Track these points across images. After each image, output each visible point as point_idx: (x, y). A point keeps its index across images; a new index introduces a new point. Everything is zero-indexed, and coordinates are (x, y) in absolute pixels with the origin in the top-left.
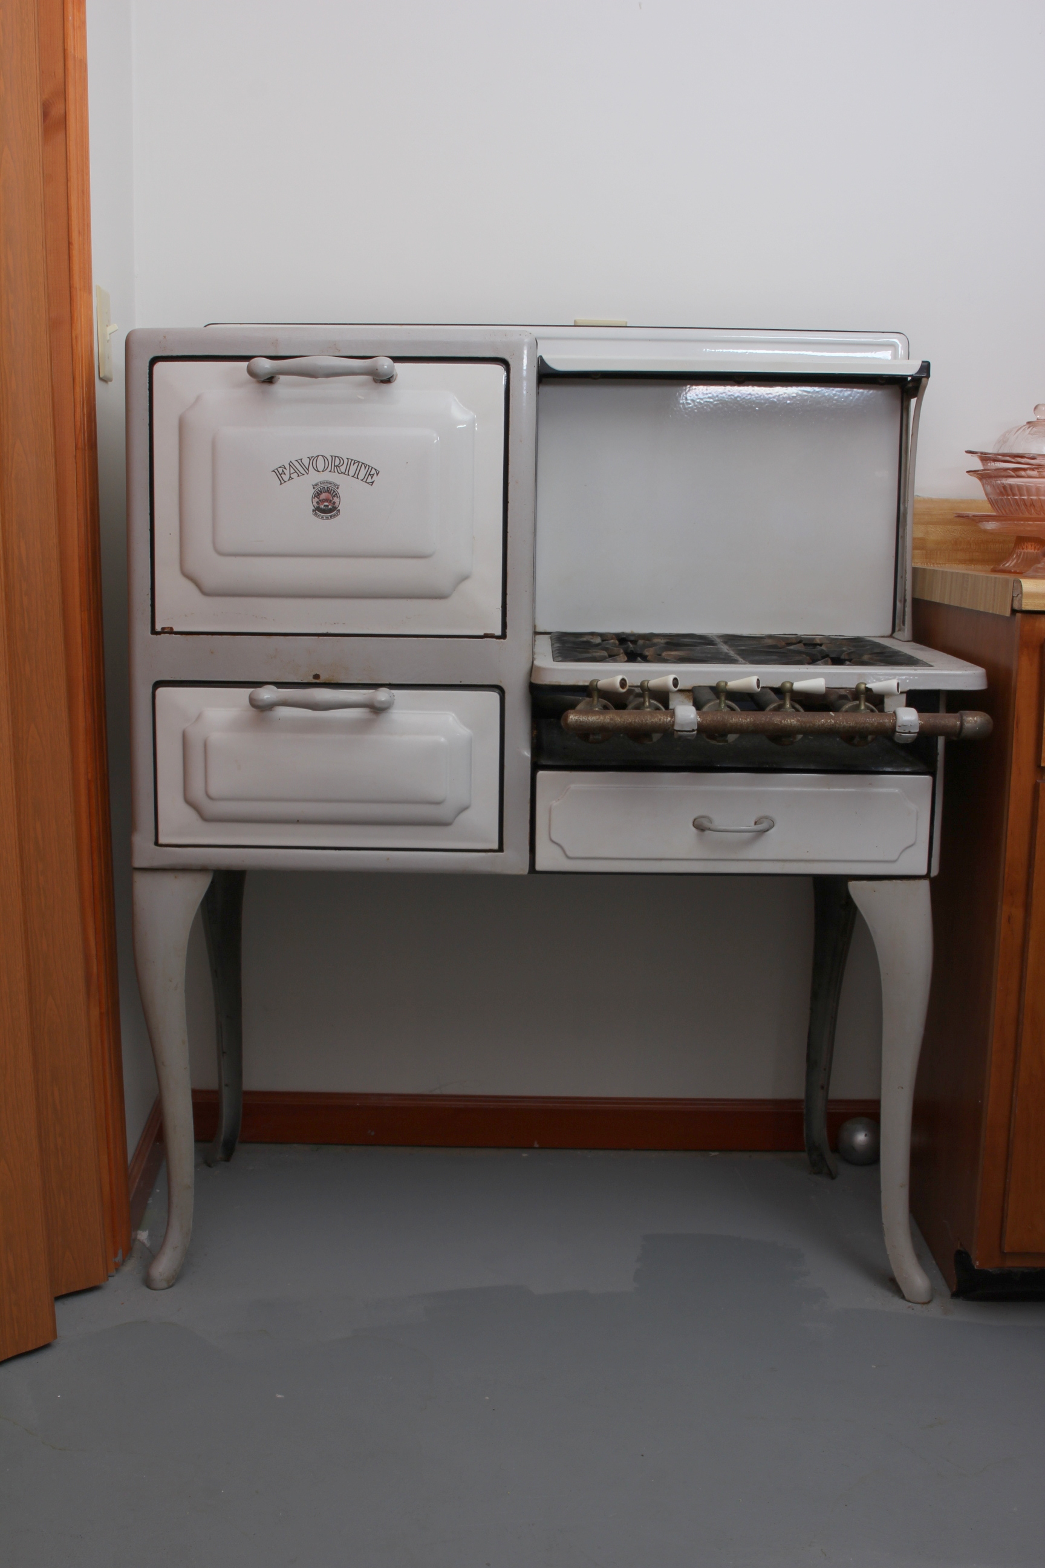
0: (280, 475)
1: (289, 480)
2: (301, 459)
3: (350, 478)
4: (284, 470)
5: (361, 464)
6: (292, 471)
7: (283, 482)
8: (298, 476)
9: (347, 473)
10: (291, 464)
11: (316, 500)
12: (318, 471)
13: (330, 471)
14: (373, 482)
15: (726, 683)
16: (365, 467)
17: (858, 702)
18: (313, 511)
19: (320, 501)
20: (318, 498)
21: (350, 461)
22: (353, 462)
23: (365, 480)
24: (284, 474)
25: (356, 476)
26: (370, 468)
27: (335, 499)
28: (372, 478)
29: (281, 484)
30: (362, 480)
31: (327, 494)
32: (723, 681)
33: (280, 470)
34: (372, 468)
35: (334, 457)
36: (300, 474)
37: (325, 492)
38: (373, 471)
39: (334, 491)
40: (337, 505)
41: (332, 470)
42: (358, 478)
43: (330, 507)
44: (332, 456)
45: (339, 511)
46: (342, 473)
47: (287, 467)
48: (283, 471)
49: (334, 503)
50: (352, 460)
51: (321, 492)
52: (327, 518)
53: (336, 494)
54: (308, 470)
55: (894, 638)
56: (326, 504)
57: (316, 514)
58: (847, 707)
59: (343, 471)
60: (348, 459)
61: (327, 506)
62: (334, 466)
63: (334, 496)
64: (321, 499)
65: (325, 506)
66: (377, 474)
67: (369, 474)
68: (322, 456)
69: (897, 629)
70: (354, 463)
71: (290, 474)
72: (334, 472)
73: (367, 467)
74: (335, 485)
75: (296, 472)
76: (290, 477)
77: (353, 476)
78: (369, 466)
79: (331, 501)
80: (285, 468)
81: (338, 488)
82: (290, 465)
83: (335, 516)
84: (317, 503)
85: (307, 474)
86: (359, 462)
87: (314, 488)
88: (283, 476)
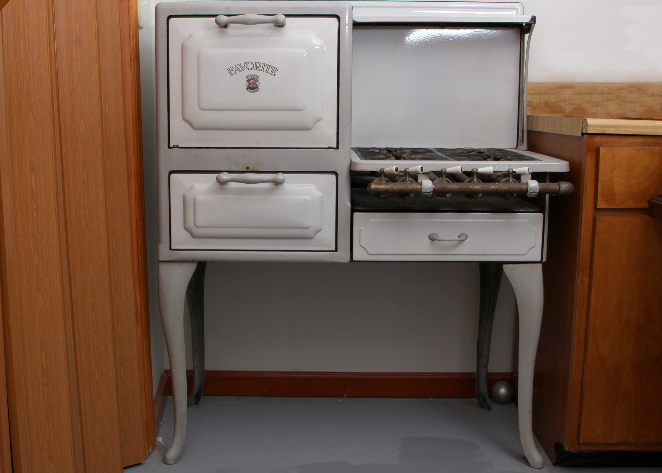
0: (231, 71)
1: (235, 74)
2: (241, 64)
3: (264, 72)
4: (232, 69)
5: (269, 66)
6: (236, 69)
7: (232, 75)
8: (239, 72)
9: (262, 70)
10: (236, 66)
11: (248, 83)
12: (249, 70)
13: (255, 69)
14: (275, 75)
15: (446, 169)
16: (271, 67)
17: (508, 178)
18: (247, 88)
19: (250, 84)
20: (249, 83)
21: (264, 64)
22: (265, 65)
23: (271, 74)
24: (233, 71)
25: (267, 72)
26: (274, 68)
27: (257, 83)
28: (275, 72)
29: (231, 76)
30: (270, 74)
31: (253, 80)
32: (444, 169)
33: (231, 69)
34: (275, 68)
35: (256, 63)
36: (240, 71)
37: (252, 79)
38: (275, 69)
39: (257, 79)
40: (258, 85)
41: (256, 69)
42: (268, 73)
43: (254, 86)
44: (255, 62)
45: (259, 88)
46: (260, 70)
47: (234, 67)
48: (232, 70)
49: (257, 85)
50: (265, 64)
51: (250, 79)
52: (253, 92)
53: (257, 80)
54: (244, 69)
55: (518, 149)
56: (253, 85)
57: (248, 90)
58: (503, 180)
59: (261, 69)
60: (263, 63)
61: (253, 86)
62: (257, 67)
63: (257, 81)
64: (250, 83)
65: (252, 86)
66: (277, 71)
67: (273, 71)
68: (251, 62)
69: (519, 145)
70: (266, 66)
71: (235, 71)
72: (257, 70)
73: (272, 67)
74: (257, 76)
75: (238, 70)
76: (235, 72)
77: (266, 72)
78: (273, 67)
79: (255, 84)
80: (233, 68)
81: (258, 78)
82: (235, 67)
83: (257, 91)
84: (248, 85)
85: (244, 71)
86: (268, 65)
87: (247, 78)
88: (232, 72)
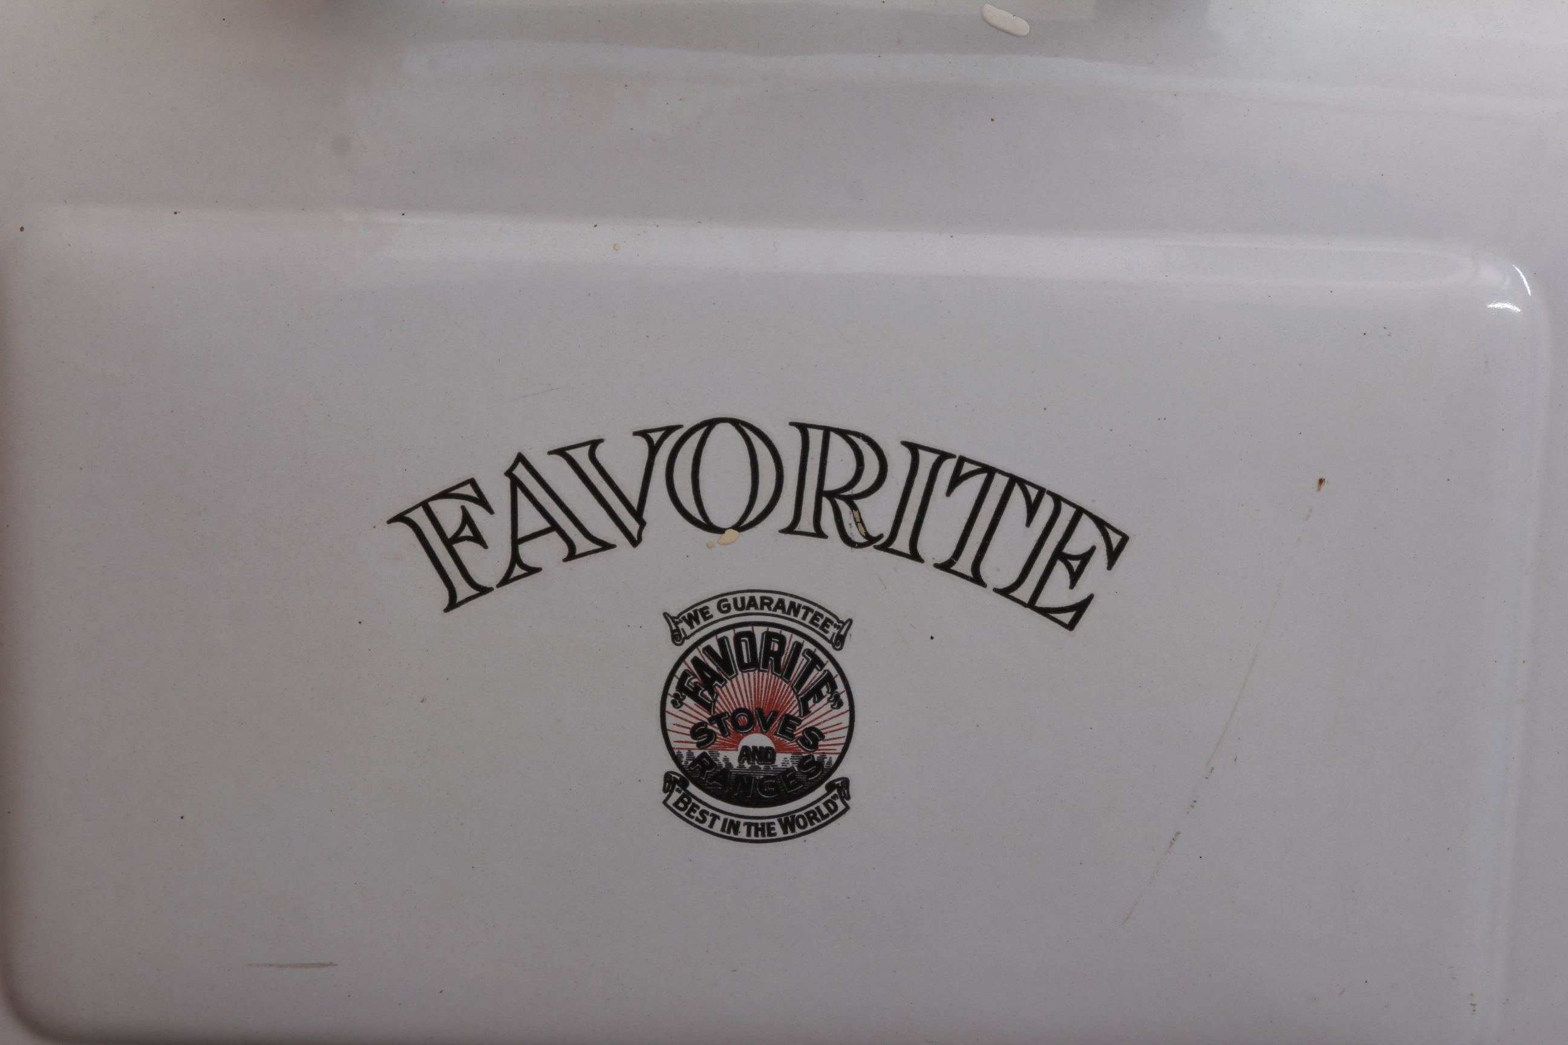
0: (449, 543)
1: (506, 580)
2: (594, 444)
3: (924, 574)
4: (476, 512)
5: (999, 483)
6: (530, 520)
7: (463, 590)
8: (572, 555)
9: (902, 543)
10: (521, 472)
11: (692, 712)
12: (709, 527)
13: (790, 530)
14: (1080, 608)
16: (1032, 509)
18: (670, 782)
19: (717, 719)
20: (707, 707)
21: (927, 460)
22: (948, 467)
23: (1024, 593)
24: (477, 538)
25: (964, 564)
26: (1067, 513)
27: (821, 714)
28: (1075, 577)
29: (453, 604)
30: (1006, 592)
31: (767, 677)
33: (449, 514)
34: (1080, 511)
35: (816, 436)
36: (583, 544)
37: (754, 664)
38: (1086, 536)
39: (815, 662)
40: (829, 749)
41: (806, 523)
42: (977, 578)
43: (783, 760)
44: (803, 429)
45: (843, 788)
46: (870, 540)
47: (498, 492)
48: (467, 519)
49: (814, 737)
50: (943, 456)
51: (724, 662)
52: (763, 832)
53: (828, 680)
54: (638, 514)
56: (757, 740)
57: (685, 808)
59: (881, 525)
60: (914, 448)
61: (765, 755)
62: (820, 493)
63: (815, 693)
64: (720, 707)
65: (748, 754)
66: (1113, 555)
67: (1059, 554)
68: (737, 423)
70: (957, 480)
71: (516, 542)
72: (819, 533)
73: (1047, 507)
74: (821, 618)
75: (554, 527)
76: (516, 559)
77: (946, 567)
78: (1058, 500)
79: (789, 722)
80: (481, 500)
81: (839, 641)
82: (516, 484)
83: (815, 820)
84: (697, 731)
85: (635, 542)
86: (990, 472)
87: (677, 637)
88: (465, 549)
